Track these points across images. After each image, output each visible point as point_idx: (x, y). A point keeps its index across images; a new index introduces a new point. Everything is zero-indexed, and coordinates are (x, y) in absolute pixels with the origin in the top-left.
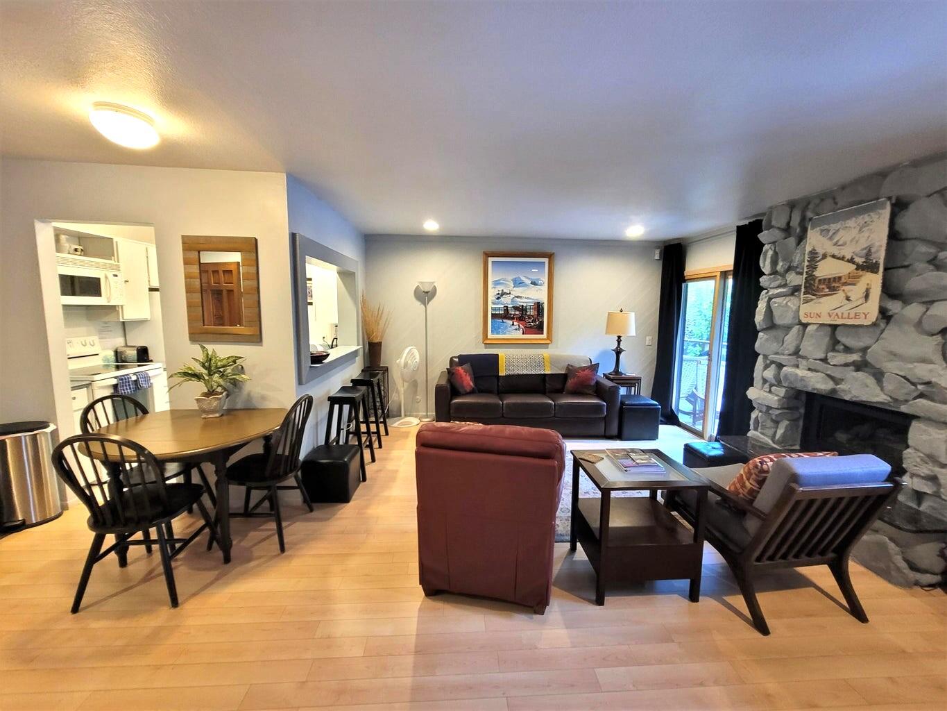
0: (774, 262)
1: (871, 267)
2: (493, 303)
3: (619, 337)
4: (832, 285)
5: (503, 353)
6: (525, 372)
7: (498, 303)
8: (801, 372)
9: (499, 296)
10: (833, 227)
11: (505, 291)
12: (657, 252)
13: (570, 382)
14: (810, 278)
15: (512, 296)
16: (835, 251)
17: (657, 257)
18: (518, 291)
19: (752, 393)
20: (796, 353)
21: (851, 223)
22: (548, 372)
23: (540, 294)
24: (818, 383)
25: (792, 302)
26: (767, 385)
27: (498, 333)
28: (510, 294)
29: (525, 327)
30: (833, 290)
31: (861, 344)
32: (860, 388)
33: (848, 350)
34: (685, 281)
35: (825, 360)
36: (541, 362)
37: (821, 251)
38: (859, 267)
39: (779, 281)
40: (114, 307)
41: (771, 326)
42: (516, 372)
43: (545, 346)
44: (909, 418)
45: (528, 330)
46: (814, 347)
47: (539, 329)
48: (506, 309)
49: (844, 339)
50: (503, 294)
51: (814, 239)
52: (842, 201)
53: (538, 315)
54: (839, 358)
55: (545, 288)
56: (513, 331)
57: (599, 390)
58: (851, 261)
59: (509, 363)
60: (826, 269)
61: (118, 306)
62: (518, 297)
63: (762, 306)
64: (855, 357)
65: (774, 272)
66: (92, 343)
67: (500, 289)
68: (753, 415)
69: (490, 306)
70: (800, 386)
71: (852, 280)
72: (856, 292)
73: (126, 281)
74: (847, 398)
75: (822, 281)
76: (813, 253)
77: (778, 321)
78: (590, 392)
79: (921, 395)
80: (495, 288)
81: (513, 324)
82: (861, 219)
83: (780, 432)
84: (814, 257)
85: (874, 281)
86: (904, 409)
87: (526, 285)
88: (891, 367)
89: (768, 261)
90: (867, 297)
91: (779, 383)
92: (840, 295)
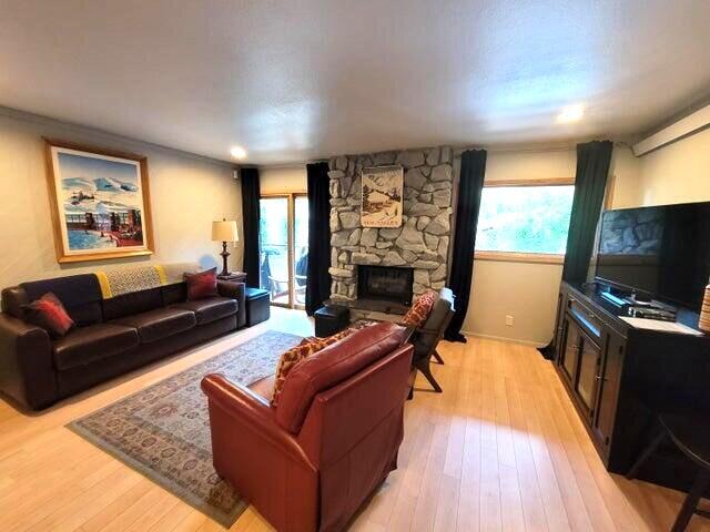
0: (339, 191)
1: (398, 199)
2: (67, 209)
3: (225, 243)
4: (378, 206)
5: (101, 272)
6: (139, 289)
7: (76, 210)
8: (363, 255)
9: (76, 200)
10: (376, 175)
11: (84, 194)
12: (235, 173)
13: (192, 290)
14: (366, 202)
15: (96, 201)
16: (378, 188)
17: (235, 177)
18: (104, 195)
19: (331, 271)
20: (358, 244)
21: (385, 175)
22: (165, 284)
23: (134, 201)
24: (373, 259)
25: (354, 216)
26: (341, 266)
27: (81, 248)
28: (93, 198)
29: (120, 239)
30: (379, 210)
31: (392, 237)
32: (393, 259)
33: (385, 240)
34: (261, 198)
35: (375, 247)
36: (154, 275)
37: (370, 187)
38: (391, 198)
39: (343, 203)
41: (341, 229)
42: (129, 290)
43: (147, 257)
44: (413, 269)
45: (123, 241)
46: (369, 240)
47: (138, 240)
48: (90, 217)
49: (383, 234)
50: (82, 198)
51: (366, 180)
52: (377, 161)
53: (135, 223)
54: (382, 245)
55: (139, 194)
56: (105, 245)
57: (223, 292)
58: (387, 194)
59: (114, 282)
60: (374, 197)
62: (105, 203)
63: (333, 217)
64: (390, 244)
65: (340, 197)
67: (77, 190)
68: (334, 285)
69: (63, 213)
70: (361, 263)
71: (388, 205)
72: (391, 210)
74: (388, 265)
75: (373, 204)
76: (366, 188)
77: (345, 226)
78: (215, 294)
79: (419, 258)
80: (67, 189)
81: (103, 236)
82: (391, 173)
83: (351, 292)
84: (367, 191)
85: (399, 205)
86: (412, 266)
87: (114, 190)
88: (406, 247)
89: (335, 190)
90: (396, 213)
91: (349, 263)
92: (383, 213)
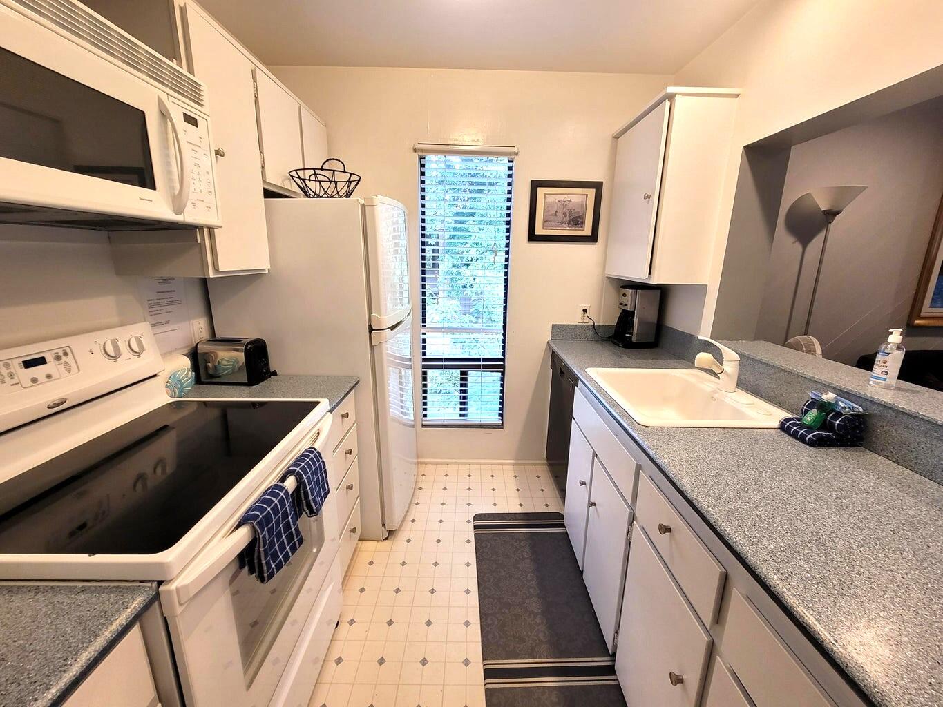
40: (190, 230)
61: (201, 228)
66: (135, 347)
73: (218, 153)
